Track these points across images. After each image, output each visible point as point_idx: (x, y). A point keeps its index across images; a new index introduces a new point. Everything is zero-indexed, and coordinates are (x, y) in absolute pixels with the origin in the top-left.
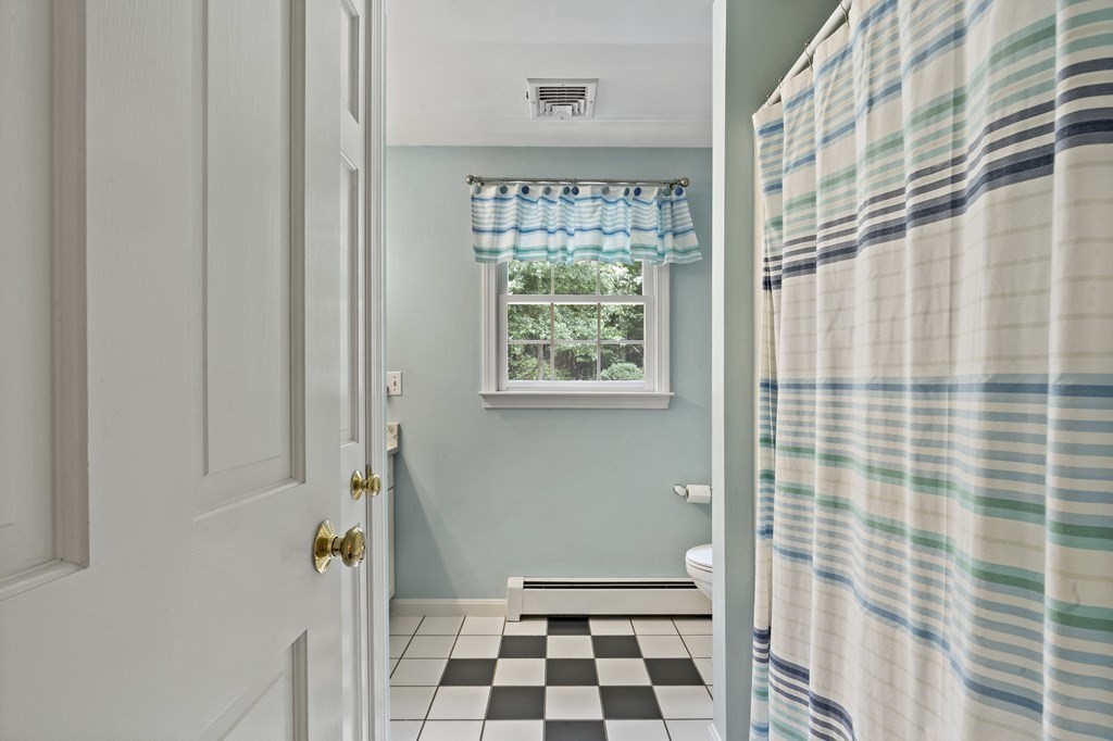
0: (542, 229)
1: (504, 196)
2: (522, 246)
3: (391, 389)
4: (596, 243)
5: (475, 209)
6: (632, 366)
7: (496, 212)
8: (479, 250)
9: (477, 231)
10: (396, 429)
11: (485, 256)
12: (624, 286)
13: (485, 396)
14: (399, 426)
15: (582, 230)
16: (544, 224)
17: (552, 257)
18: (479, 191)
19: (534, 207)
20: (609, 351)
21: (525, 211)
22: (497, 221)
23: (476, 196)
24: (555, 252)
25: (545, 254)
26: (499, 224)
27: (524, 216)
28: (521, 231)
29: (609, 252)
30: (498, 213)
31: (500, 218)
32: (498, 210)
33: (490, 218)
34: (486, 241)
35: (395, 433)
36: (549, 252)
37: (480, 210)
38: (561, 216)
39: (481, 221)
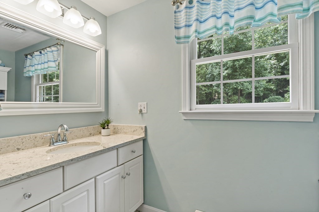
0: (212, 16)
1: (191, 6)
2: (202, 30)
3: (143, 111)
4: (249, 14)
5: (176, 17)
6: (280, 97)
7: (186, 15)
8: (178, 38)
9: (177, 28)
10: (144, 128)
11: (182, 40)
12: (275, 67)
13: (183, 113)
14: (146, 127)
15: (239, 9)
16: (214, 13)
17: (220, 32)
18: (178, 7)
19: (208, 7)
20: (268, 92)
21: (203, 10)
22: (188, 20)
23: (177, 10)
24: (222, 28)
25: (215, 30)
26: (189, 22)
27: (203, 13)
28: (201, 22)
29: (260, 20)
30: (188, 16)
31: (189, 19)
32: (188, 14)
33: (183, 19)
34: (182, 32)
35: (144, 130)
36: (218, 29)
37: (179, 17)
38: (225, 5)
39: (179, 23)
